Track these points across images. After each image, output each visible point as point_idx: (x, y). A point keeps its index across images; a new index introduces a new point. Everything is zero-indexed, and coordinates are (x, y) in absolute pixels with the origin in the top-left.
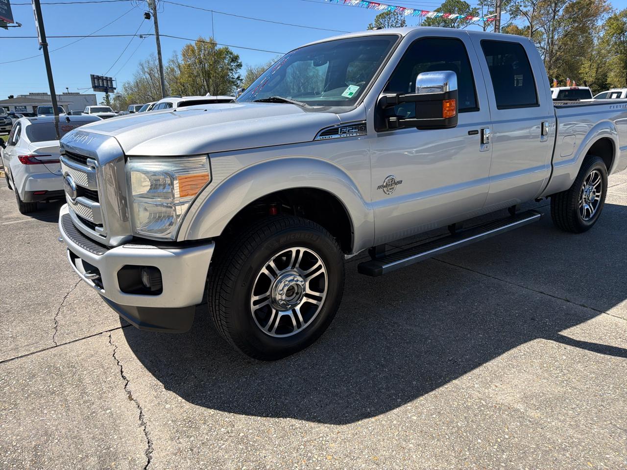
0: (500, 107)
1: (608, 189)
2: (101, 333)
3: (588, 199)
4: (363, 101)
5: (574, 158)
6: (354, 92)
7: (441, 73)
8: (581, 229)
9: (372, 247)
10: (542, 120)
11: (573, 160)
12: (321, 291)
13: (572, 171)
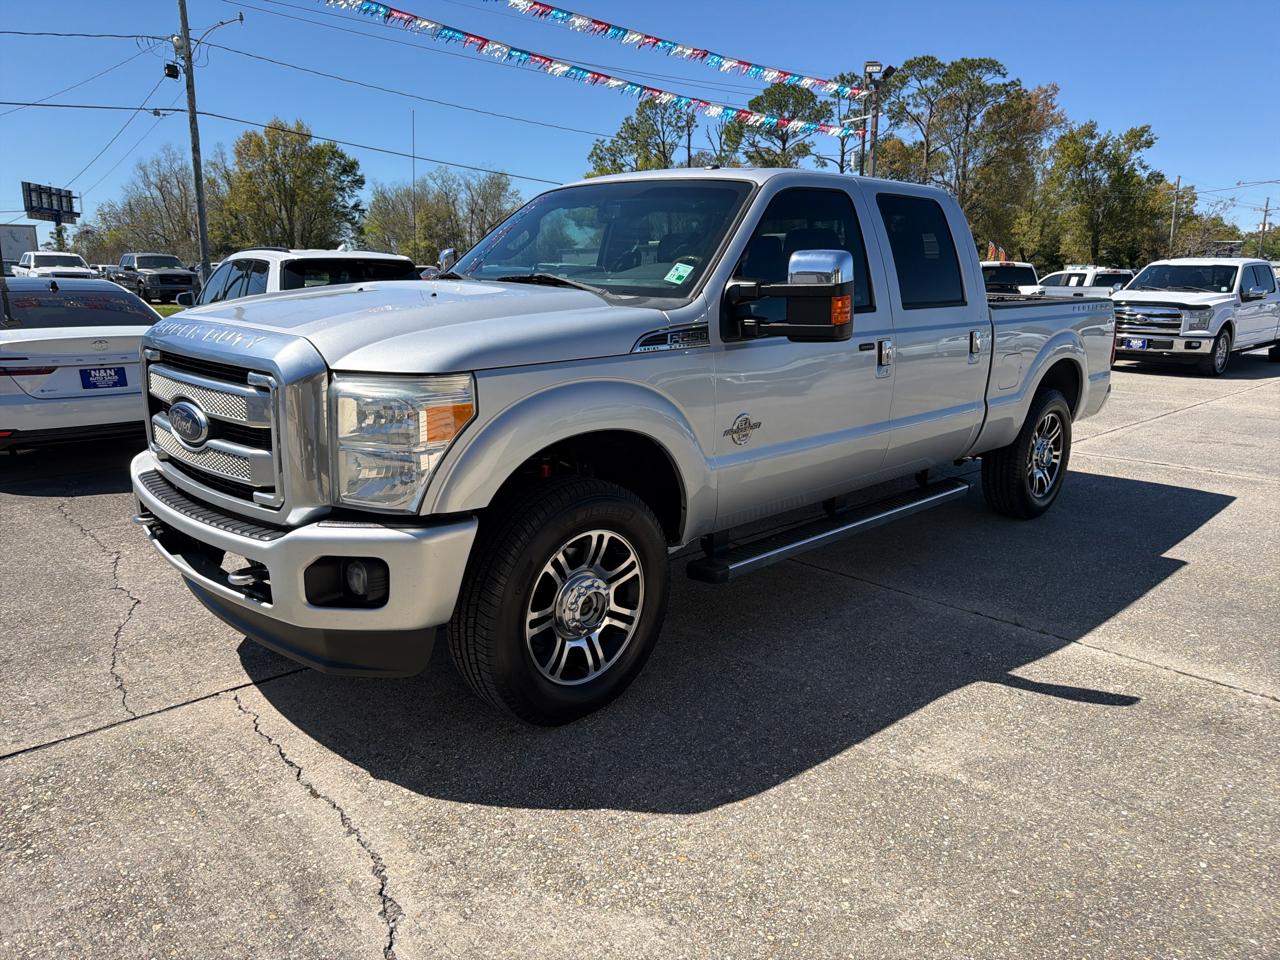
0: (907, 305)
1: (1072, 446)
2: (217, 694)
3: (1042, 461)
4: (701, 292)
5: (1020, 391)
6: (686, 275)
7: (830, 253)
8: (1032, 513)
9: (707, 535)
10: (971, 329)
11: (1018, 395)
12: (633, 607)
13: (1016, 413)
